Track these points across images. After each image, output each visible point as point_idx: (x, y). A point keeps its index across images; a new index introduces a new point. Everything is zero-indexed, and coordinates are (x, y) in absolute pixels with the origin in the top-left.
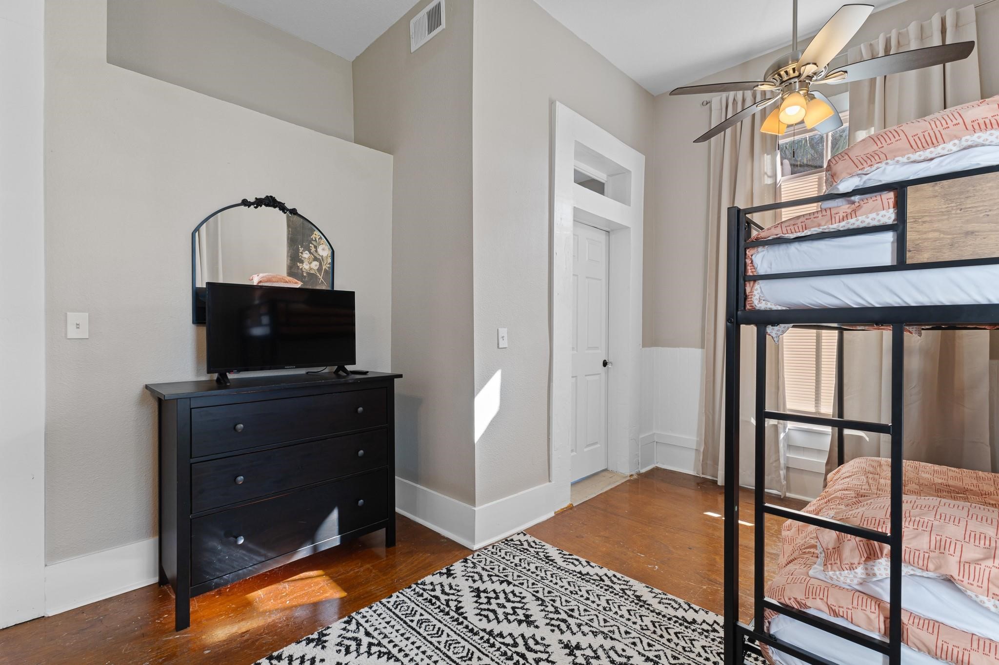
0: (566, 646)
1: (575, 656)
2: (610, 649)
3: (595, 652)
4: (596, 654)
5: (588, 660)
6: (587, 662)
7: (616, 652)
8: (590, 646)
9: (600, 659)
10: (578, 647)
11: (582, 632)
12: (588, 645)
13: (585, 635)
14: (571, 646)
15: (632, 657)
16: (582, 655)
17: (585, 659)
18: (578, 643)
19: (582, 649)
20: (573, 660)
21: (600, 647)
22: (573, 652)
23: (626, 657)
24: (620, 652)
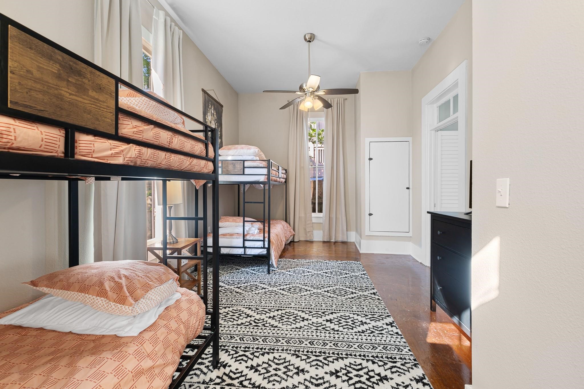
0: (303, 371)
1: (296, 368)
2: (281, 381)
3: (288, 376)
4: (286, 375)
5: (288, 369)
6: (288, 368)
7: (277, 381)
8: (292, 377)
9: (283, 373)
10: (297, 373)
11: (302, 384)
12: (293, 377)
13: (299, 382)
14: (301, 372)
15: (268, 383)
16: (293, 370)
17: (289, 369)
18: (299, 376)
19: (295, 373)
20: (294, 366)
21: (287, 380)
22: (298, 370)
23: (271, 381)
24: (275, 383)
